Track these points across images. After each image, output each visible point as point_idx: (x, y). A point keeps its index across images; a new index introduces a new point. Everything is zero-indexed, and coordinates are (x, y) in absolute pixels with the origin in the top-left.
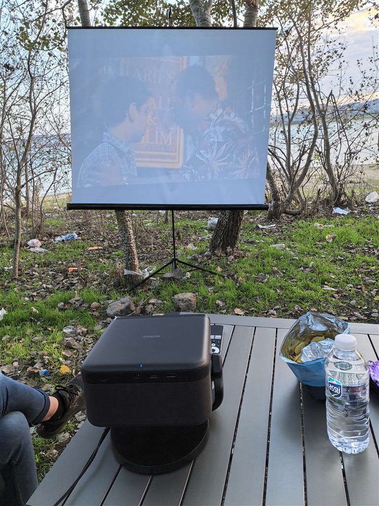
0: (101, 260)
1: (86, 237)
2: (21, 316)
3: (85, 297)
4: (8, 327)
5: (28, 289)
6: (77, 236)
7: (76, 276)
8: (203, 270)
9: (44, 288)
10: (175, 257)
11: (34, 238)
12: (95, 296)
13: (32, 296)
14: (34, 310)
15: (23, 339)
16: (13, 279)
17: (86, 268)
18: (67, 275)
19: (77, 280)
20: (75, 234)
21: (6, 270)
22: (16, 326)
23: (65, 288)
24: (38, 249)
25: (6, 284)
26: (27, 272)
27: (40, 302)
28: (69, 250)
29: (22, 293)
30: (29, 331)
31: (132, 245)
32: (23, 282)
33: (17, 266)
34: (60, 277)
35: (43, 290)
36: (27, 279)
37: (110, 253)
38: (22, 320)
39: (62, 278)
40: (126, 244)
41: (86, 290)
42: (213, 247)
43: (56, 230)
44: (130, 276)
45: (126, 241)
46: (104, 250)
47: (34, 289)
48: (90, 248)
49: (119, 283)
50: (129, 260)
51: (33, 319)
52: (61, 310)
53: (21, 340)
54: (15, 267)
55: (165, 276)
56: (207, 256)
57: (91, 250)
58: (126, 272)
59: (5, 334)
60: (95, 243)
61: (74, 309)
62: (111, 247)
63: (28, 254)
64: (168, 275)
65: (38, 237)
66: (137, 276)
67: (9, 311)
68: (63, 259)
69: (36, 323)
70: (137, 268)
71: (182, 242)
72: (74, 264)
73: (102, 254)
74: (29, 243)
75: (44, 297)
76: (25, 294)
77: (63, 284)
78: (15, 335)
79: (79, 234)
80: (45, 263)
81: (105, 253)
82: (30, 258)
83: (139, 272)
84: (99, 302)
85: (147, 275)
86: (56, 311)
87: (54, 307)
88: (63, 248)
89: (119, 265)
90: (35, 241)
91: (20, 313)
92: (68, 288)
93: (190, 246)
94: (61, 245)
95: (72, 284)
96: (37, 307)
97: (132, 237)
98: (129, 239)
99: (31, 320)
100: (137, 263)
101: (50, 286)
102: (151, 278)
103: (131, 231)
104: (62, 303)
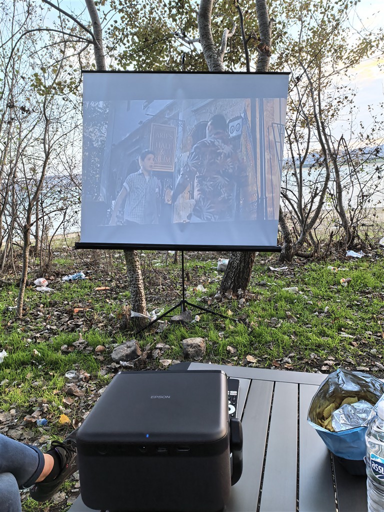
0: (108, 301)
1: (94, 277)
2: (22, 359)
3: (90, 339)
4: (8, 371)
5: (31, 330)
6: (84, 275)
7: (82, 317)
8: (213, 313)
9: (48, 329)
10: (184, 299)
11: (41, 277)
12: (100, 339)
13: (35, 337)
14: (36, 352)
15: (22, 384)
16: (17, 319)
17: (92, 308)
18: (72, 315)
19: (82, 321)
20: (82, 274)
21: (11, 310)
22: (16, 370)
23: (70, 329)
24: (44, 289)
25: (9, 324)
26: (31, 312)
27: (43, 344)
28: (76, 289)
29: (25, 334)
30: (29, 375)
31: (140, 286)
32: (27, 322)
33: (22, 305)
34: (65, 318)
35: (46, 331)
36: (31, 319)
37: (117, 293)
38: (23, 364)
39: (67, 319)
40: (134, 284)
41: (91, 332)
42: (224, 289)
43: (64, 269)
44: (137, 318)
45: (133, 282)
46: (111, 290)
47: (38, 330)
48: (97, 289)
49: (126, 326)
50: (136, 301)
51: (34, 362)
52: (65, 353)
53: (20, 384)
54: (19, 307)
55: (173, 319)
56: (217, 298)
57: (98, 290)
58: (133, 314)
59: (4, 378)
60: (102, 283)
61: (78, 352)
62: (118, 287)
63: (34, 293)
64: (176, 318)
65: (45, 276)
66: (144, 318)
67: (10, 353)
68: (69, 300)
69: (38, 366)
70: (144, 310)
71: (191, 283)
72: (80, 305)
73: (109, 295)
74: (36, 282)
75: (47, 339)
76: (28, 336)
77: (68, 325)
78: (14, 380)
79: (86, 274)
80: (50, 303)
81: (112, 293)
82: (35, 297)
83: (146, 314)
84: (103, 345)
85: (155, 317)
86: (59, 355)
87: (57, 349)
88: (69, 287)
89: (126, 307)
90: (42, 280)
91: (20, 355)
92: (73, 330)
93: (200, 288)
94: (68, 284)
95: (78, 326)
96: (39, 350)
97: (141, 277)
98: (137, 280)
99: (32, 364)
100: (144, 304)
101: (54, 327)
102: (159, 321)
103: (140, 272)
104: (66, 346)
